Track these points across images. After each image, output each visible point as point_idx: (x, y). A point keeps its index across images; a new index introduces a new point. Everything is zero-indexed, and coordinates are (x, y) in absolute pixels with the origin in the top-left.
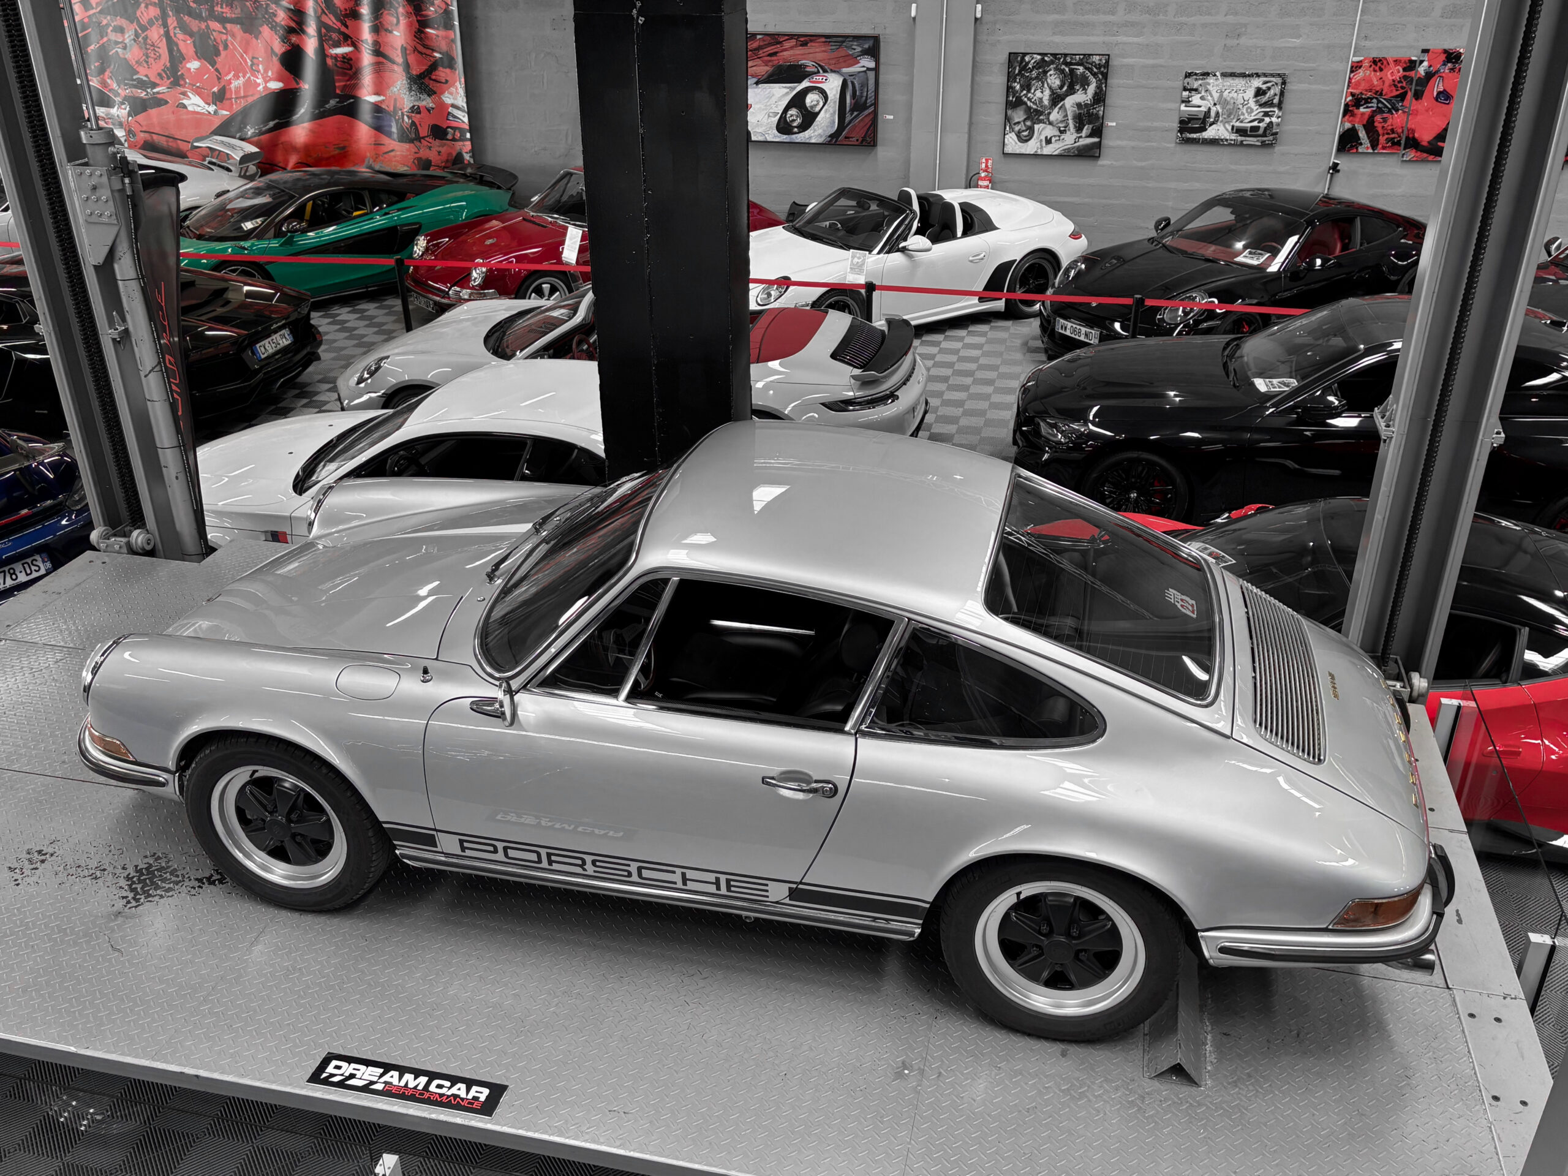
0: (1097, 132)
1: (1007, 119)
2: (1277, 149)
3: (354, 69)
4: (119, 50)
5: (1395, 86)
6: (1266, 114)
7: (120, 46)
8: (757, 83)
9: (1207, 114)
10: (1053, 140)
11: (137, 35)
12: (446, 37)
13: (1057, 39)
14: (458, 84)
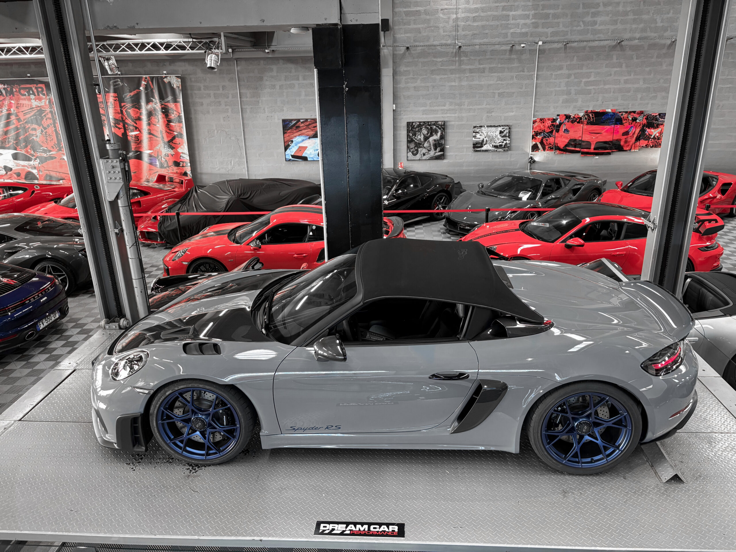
0: (442, 150)
1: (408, 147)
2: (509, 152)
3: (139, 141)
4: (35, 138)
5: (549, 128)
6: (504, 140)
7: (35, 136)
8: (309, 138)
9: (483, 141)
10: (426, 154)
11: (42, 131)
12: (179, 126)
13: (425, 116)
14: (184, 144)
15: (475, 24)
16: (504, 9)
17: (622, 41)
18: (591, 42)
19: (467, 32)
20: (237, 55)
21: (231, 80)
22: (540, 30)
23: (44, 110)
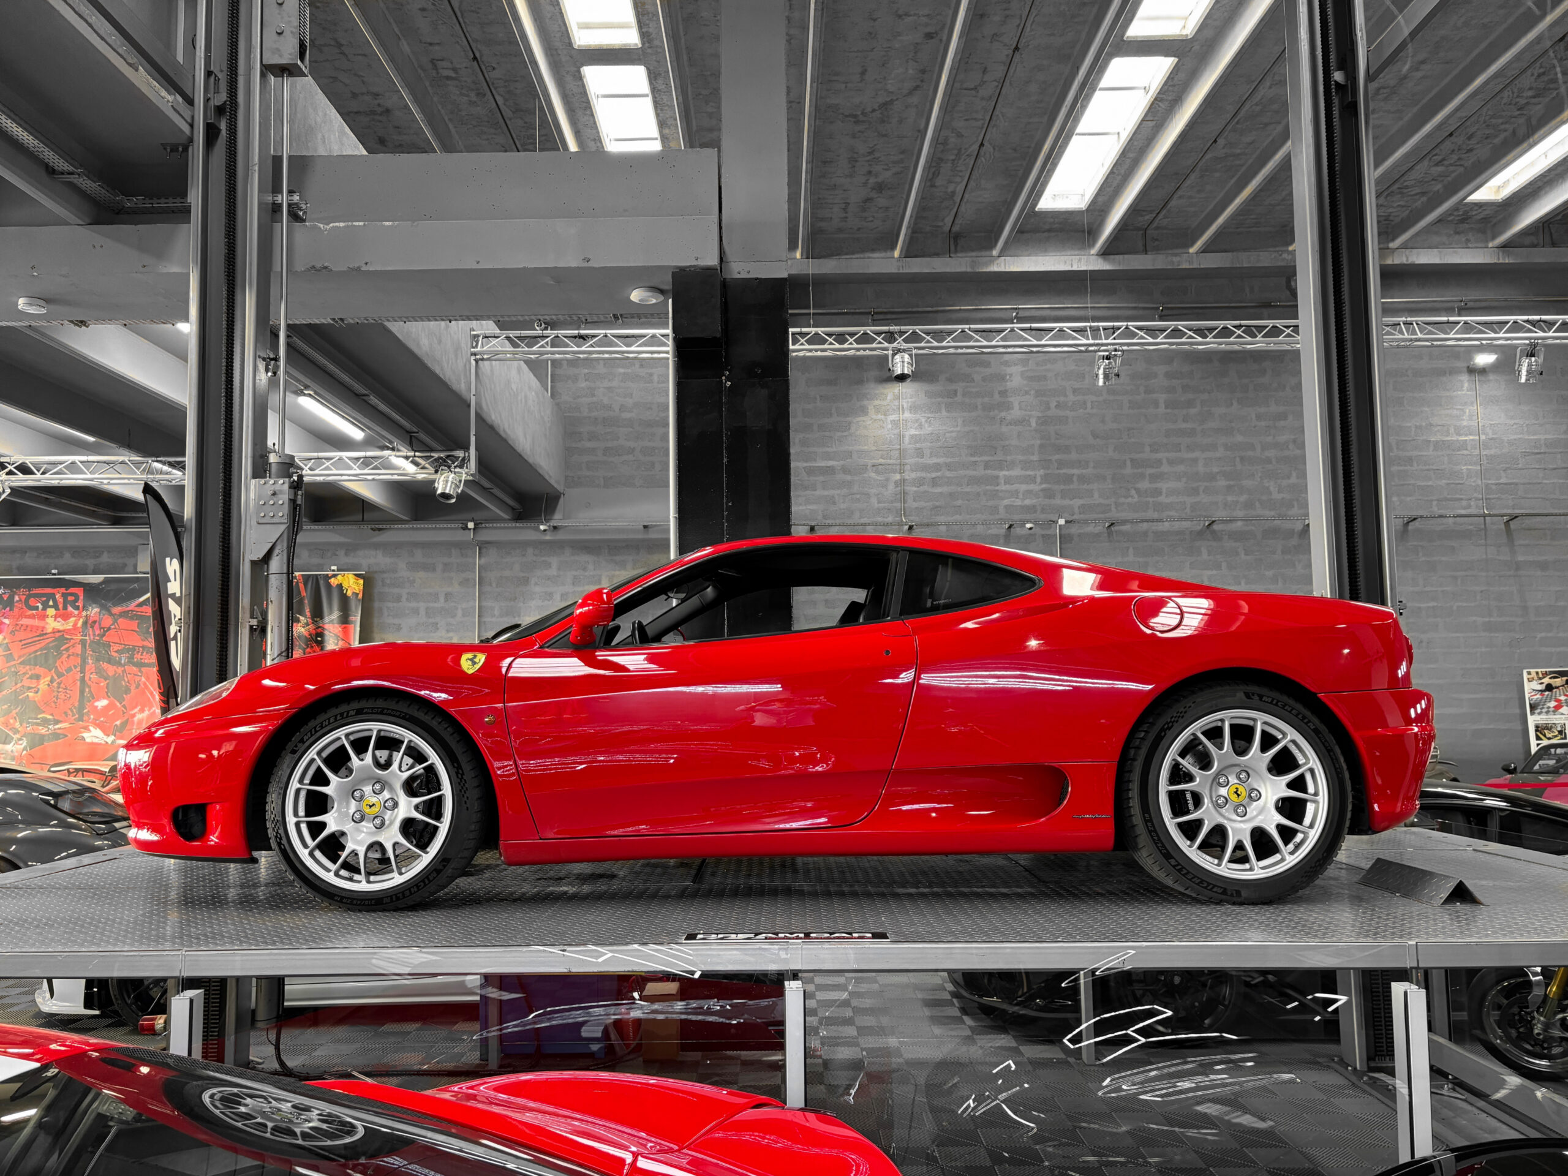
4: (31, 694)
7: (33, 690)
11: (52, 681)
15: (939, 490)
16: (987, 465)
17: (1213, 522)
18: (1155, 524)
19: (922, 504)
20: (485, 535)
21: (465, 582)
22: (1058, 501)
23: (67, 639)
